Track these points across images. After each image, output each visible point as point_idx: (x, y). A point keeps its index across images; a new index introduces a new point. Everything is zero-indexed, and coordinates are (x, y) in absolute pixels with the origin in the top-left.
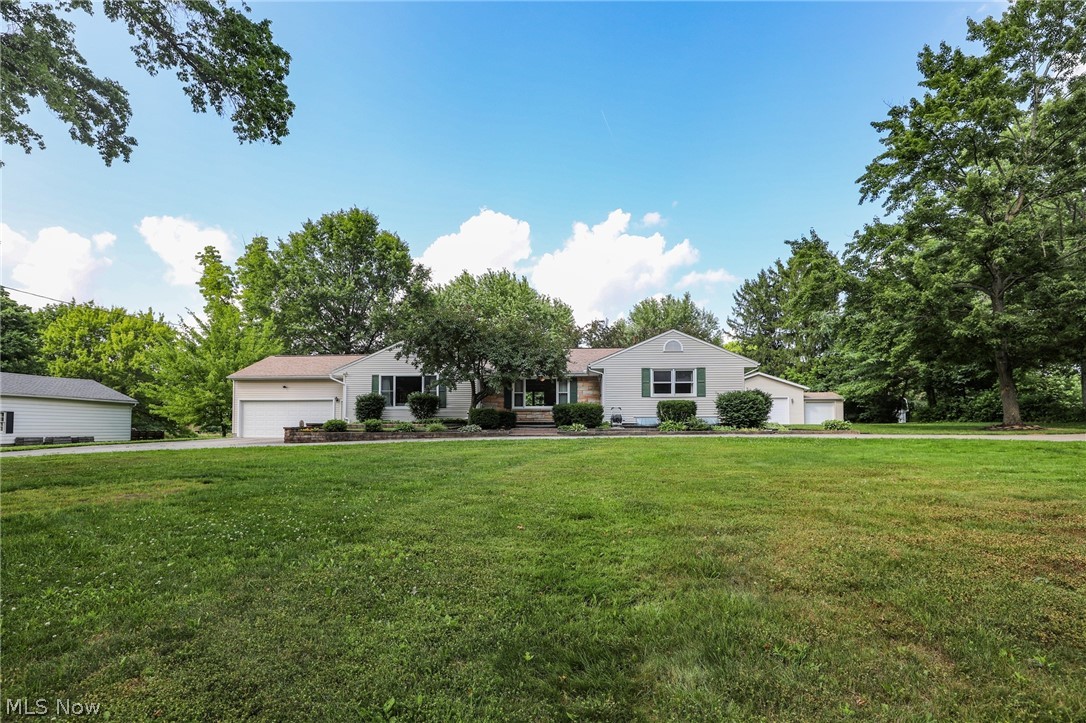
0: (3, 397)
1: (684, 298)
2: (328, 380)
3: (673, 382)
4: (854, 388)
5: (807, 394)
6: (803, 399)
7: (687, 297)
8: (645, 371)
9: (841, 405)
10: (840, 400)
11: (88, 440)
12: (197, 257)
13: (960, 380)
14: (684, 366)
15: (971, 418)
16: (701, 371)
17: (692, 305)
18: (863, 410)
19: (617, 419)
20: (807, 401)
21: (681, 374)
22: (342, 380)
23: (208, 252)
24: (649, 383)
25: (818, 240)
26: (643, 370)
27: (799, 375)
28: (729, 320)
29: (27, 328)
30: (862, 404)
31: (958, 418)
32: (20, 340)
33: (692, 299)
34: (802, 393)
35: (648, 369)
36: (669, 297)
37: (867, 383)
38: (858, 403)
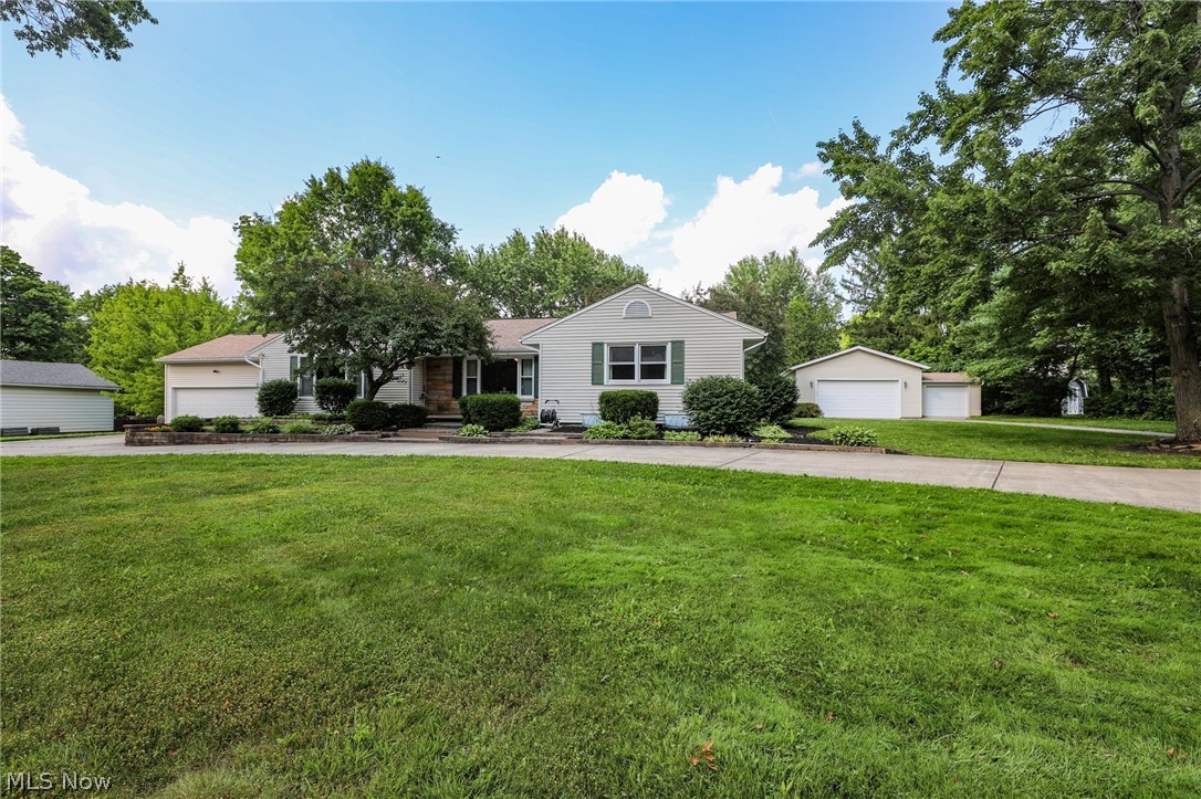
0: (3, 387)
1: (790, 254)
2: (243, 363)
3: (637, 363)
4: (986, 368)
5: (926, 375)
6: (921, 381)
7: (794, 253)
8: (598, 347)
9: (977, 391)
10: (972, 383)
11: (53, 432)
12: (235, 229)
13: (1143, 356)
14: (653, 336)
15: (1162, 414)
16: (678, 346)
17: (800, 264)
18: (1009, 398)
19: (549, 417)
20: (926, 384)
21: (648, 351)
22: (258, 362)
23: (243, 222)
24: (602, 364)
25: (865, 136)
26: (594, 344)
27: (928, 349)
28: (844, 280)
29: (51, 310)
30: (1009, 389)
31: (1141, 413)
32: (43, 322)
33: (799, 256)
34: (919, 374)
35: (601, 344)
36: (773, 254)
37: (1004, 360)
38: (1002, 388)
